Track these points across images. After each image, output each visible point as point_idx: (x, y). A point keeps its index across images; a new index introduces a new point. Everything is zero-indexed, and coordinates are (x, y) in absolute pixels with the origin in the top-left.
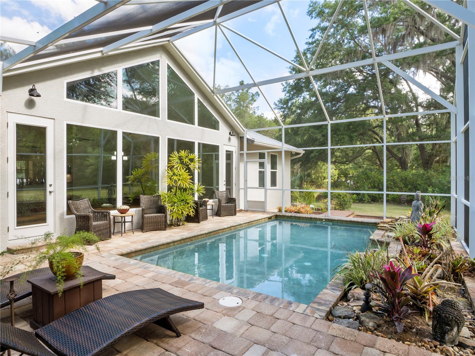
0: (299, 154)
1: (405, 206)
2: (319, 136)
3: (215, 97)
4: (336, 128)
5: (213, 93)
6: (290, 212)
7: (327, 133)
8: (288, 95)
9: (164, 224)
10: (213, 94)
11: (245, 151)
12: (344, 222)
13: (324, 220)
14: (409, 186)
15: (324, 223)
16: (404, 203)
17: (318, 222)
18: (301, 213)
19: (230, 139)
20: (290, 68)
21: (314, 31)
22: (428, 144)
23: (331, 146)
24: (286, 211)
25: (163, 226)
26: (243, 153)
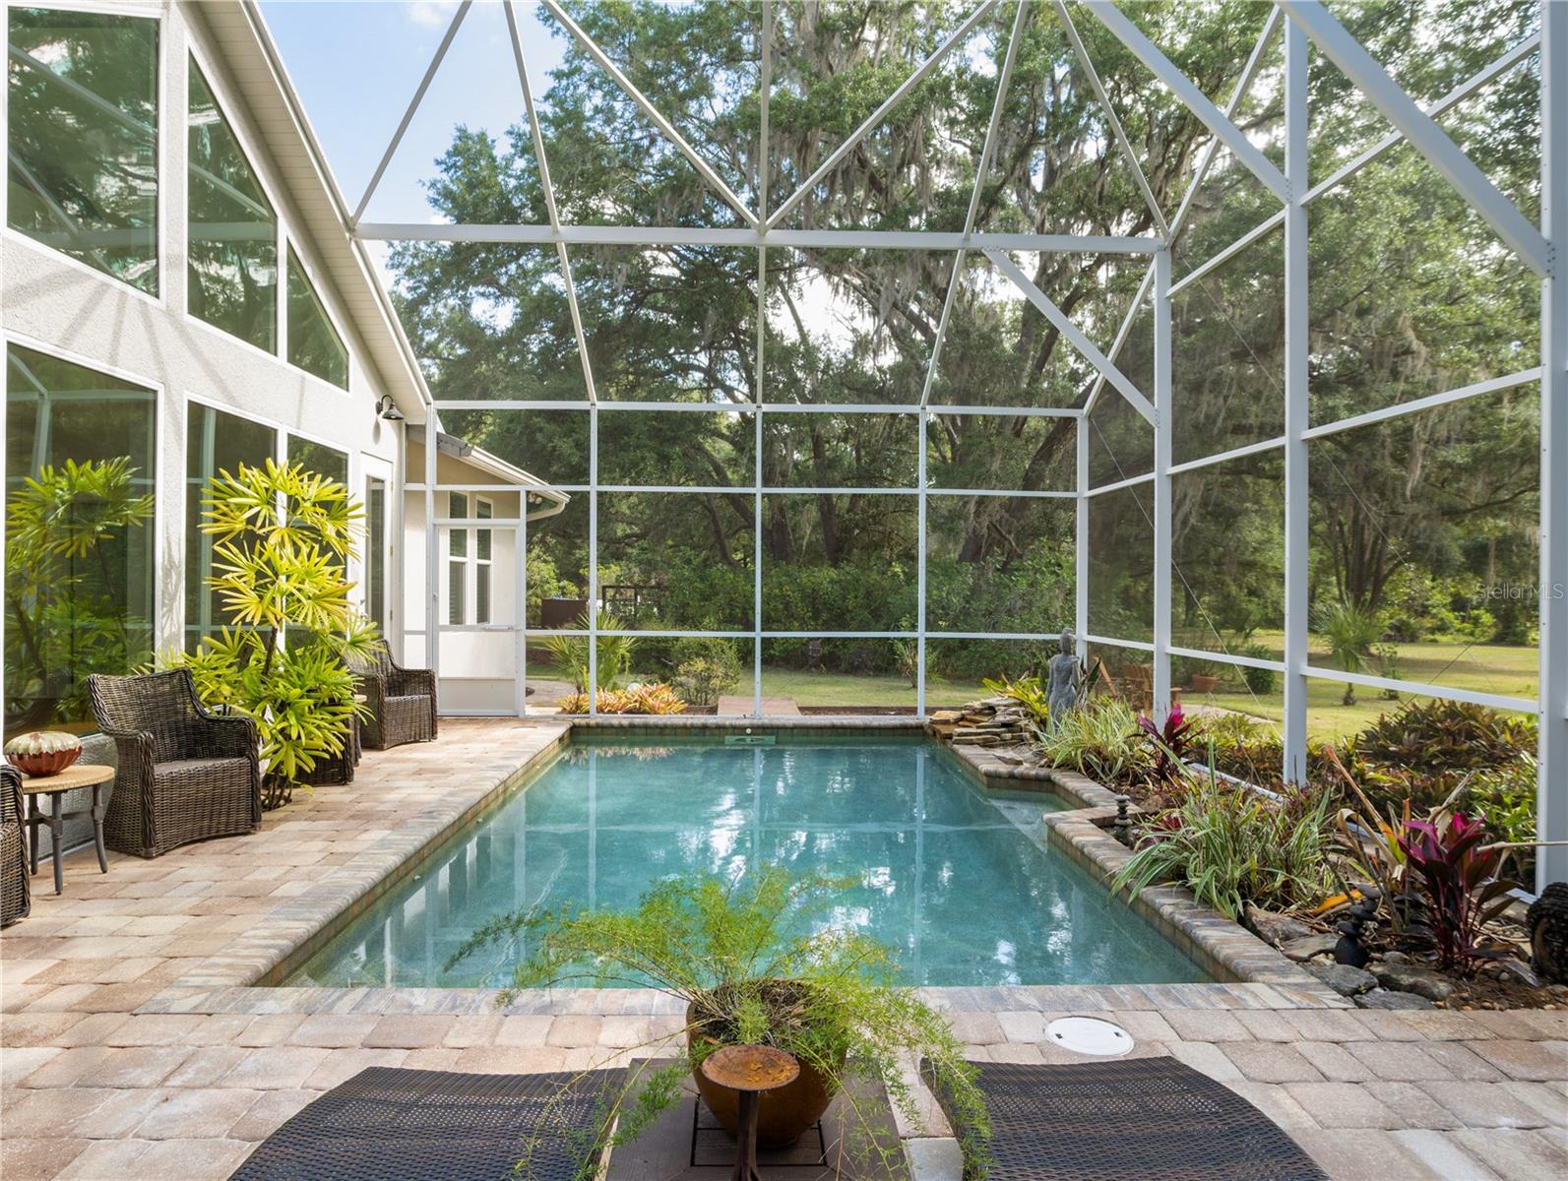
0: (554, 504)
1: (821, 673)
2: (565, 446)
3: (353, 246)
4: (615, 428)
5: (351, 230)
6: (610, 712)
7: (588, 438)
8: (406, 283)
9: (243, 804)
10: (347, 235)
11: (430, 484)
12: (812, 732)
13: (749, 731)
14: (825, 616)
15: (748, 739)
16: (817, 666)
17: (730, 739)
18: (653, 711)
19: (377, 426)
20: (433, 185)
21: (564, 82)
22: (841, 496)
23: (599, 483)
24: (600, 710)
25: (243, 816)
26: (424, 493)
